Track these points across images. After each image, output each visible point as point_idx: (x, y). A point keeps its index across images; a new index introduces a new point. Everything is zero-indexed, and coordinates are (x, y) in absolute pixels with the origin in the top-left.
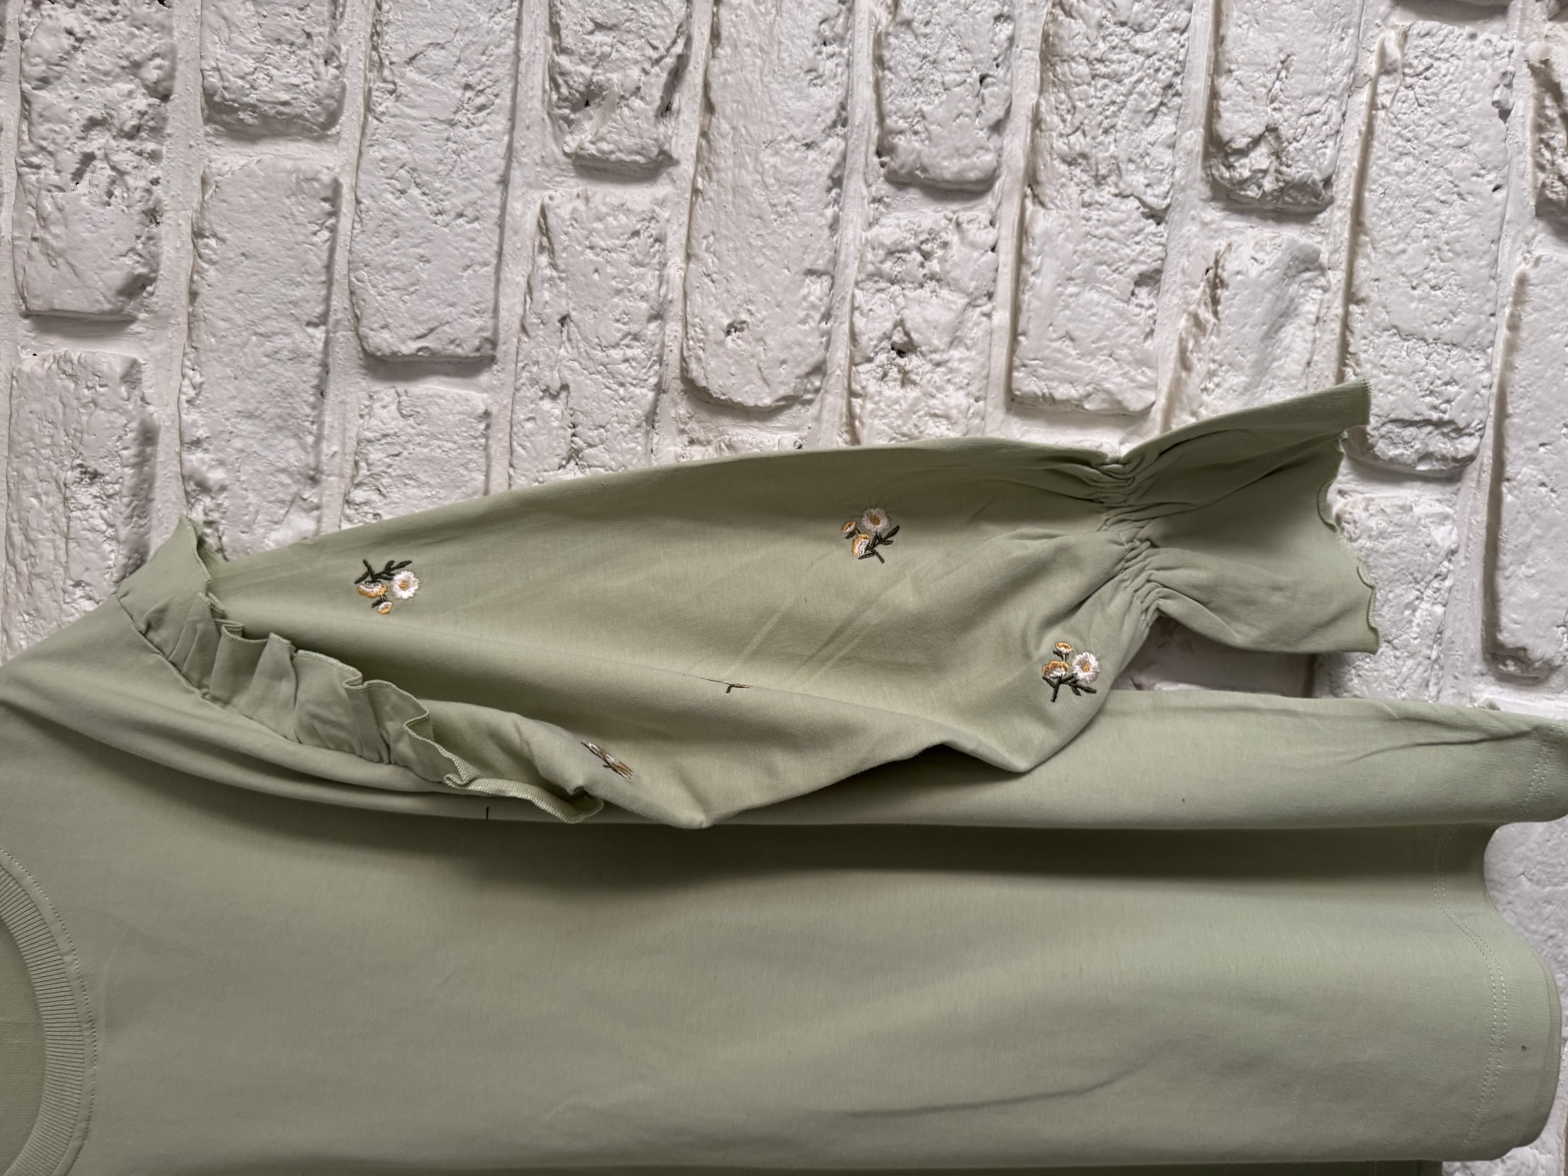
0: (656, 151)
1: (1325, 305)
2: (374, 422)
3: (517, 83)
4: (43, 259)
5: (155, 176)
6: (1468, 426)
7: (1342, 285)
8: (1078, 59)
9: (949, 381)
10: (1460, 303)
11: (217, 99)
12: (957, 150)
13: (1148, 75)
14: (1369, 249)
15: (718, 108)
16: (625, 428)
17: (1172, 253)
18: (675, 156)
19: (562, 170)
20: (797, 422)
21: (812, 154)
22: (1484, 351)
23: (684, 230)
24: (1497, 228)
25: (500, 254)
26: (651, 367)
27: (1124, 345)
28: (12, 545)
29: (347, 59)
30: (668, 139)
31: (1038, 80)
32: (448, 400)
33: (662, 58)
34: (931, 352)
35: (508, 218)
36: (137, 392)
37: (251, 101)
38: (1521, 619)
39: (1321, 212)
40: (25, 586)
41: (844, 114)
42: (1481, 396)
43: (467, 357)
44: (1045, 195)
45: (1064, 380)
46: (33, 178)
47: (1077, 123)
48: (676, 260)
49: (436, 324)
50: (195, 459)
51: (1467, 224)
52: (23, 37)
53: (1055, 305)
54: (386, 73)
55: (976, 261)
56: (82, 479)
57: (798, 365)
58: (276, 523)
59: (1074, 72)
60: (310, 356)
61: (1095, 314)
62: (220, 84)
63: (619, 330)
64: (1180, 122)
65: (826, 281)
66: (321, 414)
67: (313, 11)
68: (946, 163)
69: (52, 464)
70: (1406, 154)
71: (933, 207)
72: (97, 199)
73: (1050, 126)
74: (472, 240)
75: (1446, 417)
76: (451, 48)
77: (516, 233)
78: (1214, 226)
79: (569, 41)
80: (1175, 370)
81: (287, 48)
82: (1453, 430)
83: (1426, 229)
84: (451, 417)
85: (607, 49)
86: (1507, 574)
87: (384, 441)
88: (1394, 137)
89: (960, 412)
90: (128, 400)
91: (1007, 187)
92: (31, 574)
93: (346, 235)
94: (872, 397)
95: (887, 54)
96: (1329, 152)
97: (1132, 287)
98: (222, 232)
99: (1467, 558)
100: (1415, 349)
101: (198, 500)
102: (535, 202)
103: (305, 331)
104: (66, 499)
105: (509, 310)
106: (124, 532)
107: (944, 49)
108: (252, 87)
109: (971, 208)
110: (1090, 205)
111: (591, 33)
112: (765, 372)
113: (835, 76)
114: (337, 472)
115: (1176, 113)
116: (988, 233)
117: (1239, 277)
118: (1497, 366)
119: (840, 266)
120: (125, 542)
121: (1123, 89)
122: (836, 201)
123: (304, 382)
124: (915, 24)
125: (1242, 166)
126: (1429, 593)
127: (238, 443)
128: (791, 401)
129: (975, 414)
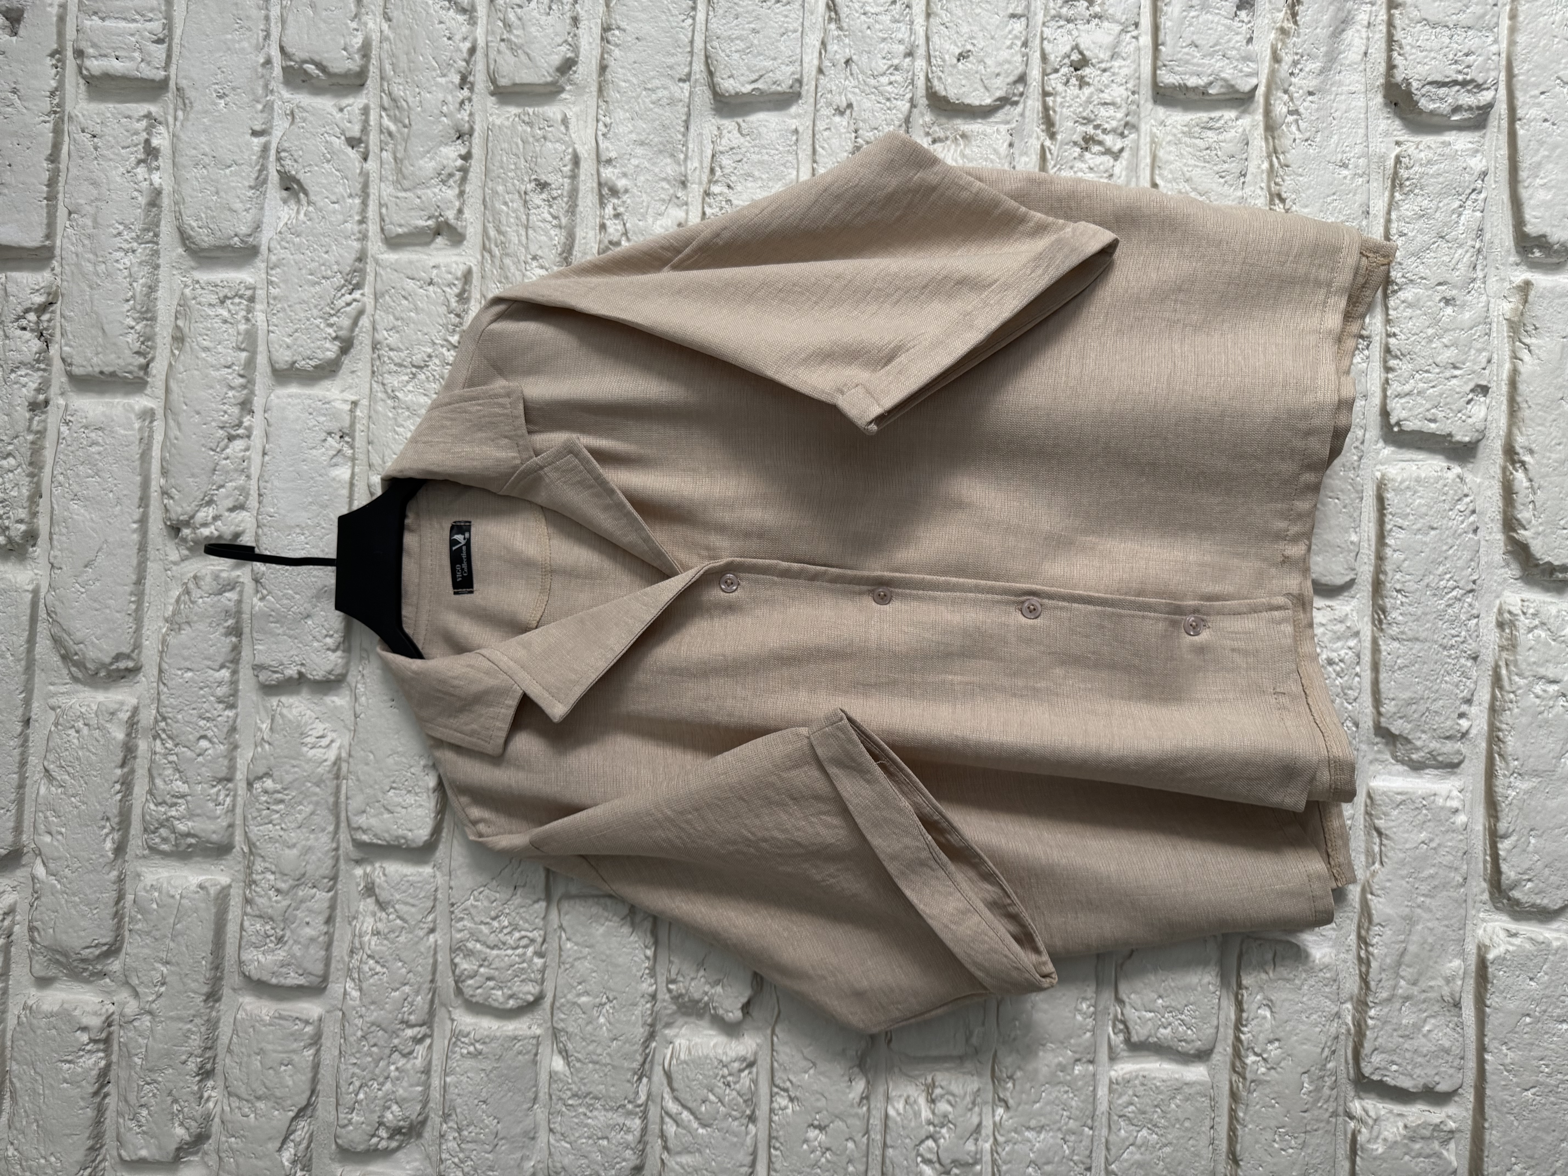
1: (1374, 14)
2: (724, 142)
4: (508, 52)
6: (1485, 82)
9: (1112, 81)
16: (893, 128)
20: (1008, 118)
22: (1492, 30)
25: (803, 24)
26: (907, 88)
27: (1233, 48)
28: (489, 239)
32: (772, 123)
34: (1099, 63)
38: (1540, 215)
40: (497, 262)
42: (1494, 60)
43: (784, 94)
45: (1192, 74)
48: (920, 18)
49: (764, 72)
50: (608, 173)
53: (1182, 23)
56: (536, 189)
57: (1008, 75)
58: (661, 214)
60: (680, 102)
61: (1210, 29)
63: (885, 64)
65: (1023, 21)
66: (687, 140)
69: (516, 181)
74: (786, 16)
75: (1469, 78)
77: (812, 14)
80: (1270, 63)
82: (1475, 87)
84: (774, 134)
86: (1526, 184)
87: (731, 152)
89: (1122, 101)
90: (565, 136)
92: (501, 255)
93: (703, 20)
94: (1060, 96)
97: (1235, 9)
98: (623, 25)
99: (1496, 181)
100: (1441, 33)
101: (609, 200)
103: (677, 85)
104: (526, 202)
105: (810, 59)
106: (562, 224)
112: (986, 82)
114: (697, 180)
118: (1504, 45)
119: (1032, 12)
120: (563, 229)
123: (676, 118)
126: (1469, 202)
127: (635, 162)
128: (1004, 101)
129: (1133, 102)
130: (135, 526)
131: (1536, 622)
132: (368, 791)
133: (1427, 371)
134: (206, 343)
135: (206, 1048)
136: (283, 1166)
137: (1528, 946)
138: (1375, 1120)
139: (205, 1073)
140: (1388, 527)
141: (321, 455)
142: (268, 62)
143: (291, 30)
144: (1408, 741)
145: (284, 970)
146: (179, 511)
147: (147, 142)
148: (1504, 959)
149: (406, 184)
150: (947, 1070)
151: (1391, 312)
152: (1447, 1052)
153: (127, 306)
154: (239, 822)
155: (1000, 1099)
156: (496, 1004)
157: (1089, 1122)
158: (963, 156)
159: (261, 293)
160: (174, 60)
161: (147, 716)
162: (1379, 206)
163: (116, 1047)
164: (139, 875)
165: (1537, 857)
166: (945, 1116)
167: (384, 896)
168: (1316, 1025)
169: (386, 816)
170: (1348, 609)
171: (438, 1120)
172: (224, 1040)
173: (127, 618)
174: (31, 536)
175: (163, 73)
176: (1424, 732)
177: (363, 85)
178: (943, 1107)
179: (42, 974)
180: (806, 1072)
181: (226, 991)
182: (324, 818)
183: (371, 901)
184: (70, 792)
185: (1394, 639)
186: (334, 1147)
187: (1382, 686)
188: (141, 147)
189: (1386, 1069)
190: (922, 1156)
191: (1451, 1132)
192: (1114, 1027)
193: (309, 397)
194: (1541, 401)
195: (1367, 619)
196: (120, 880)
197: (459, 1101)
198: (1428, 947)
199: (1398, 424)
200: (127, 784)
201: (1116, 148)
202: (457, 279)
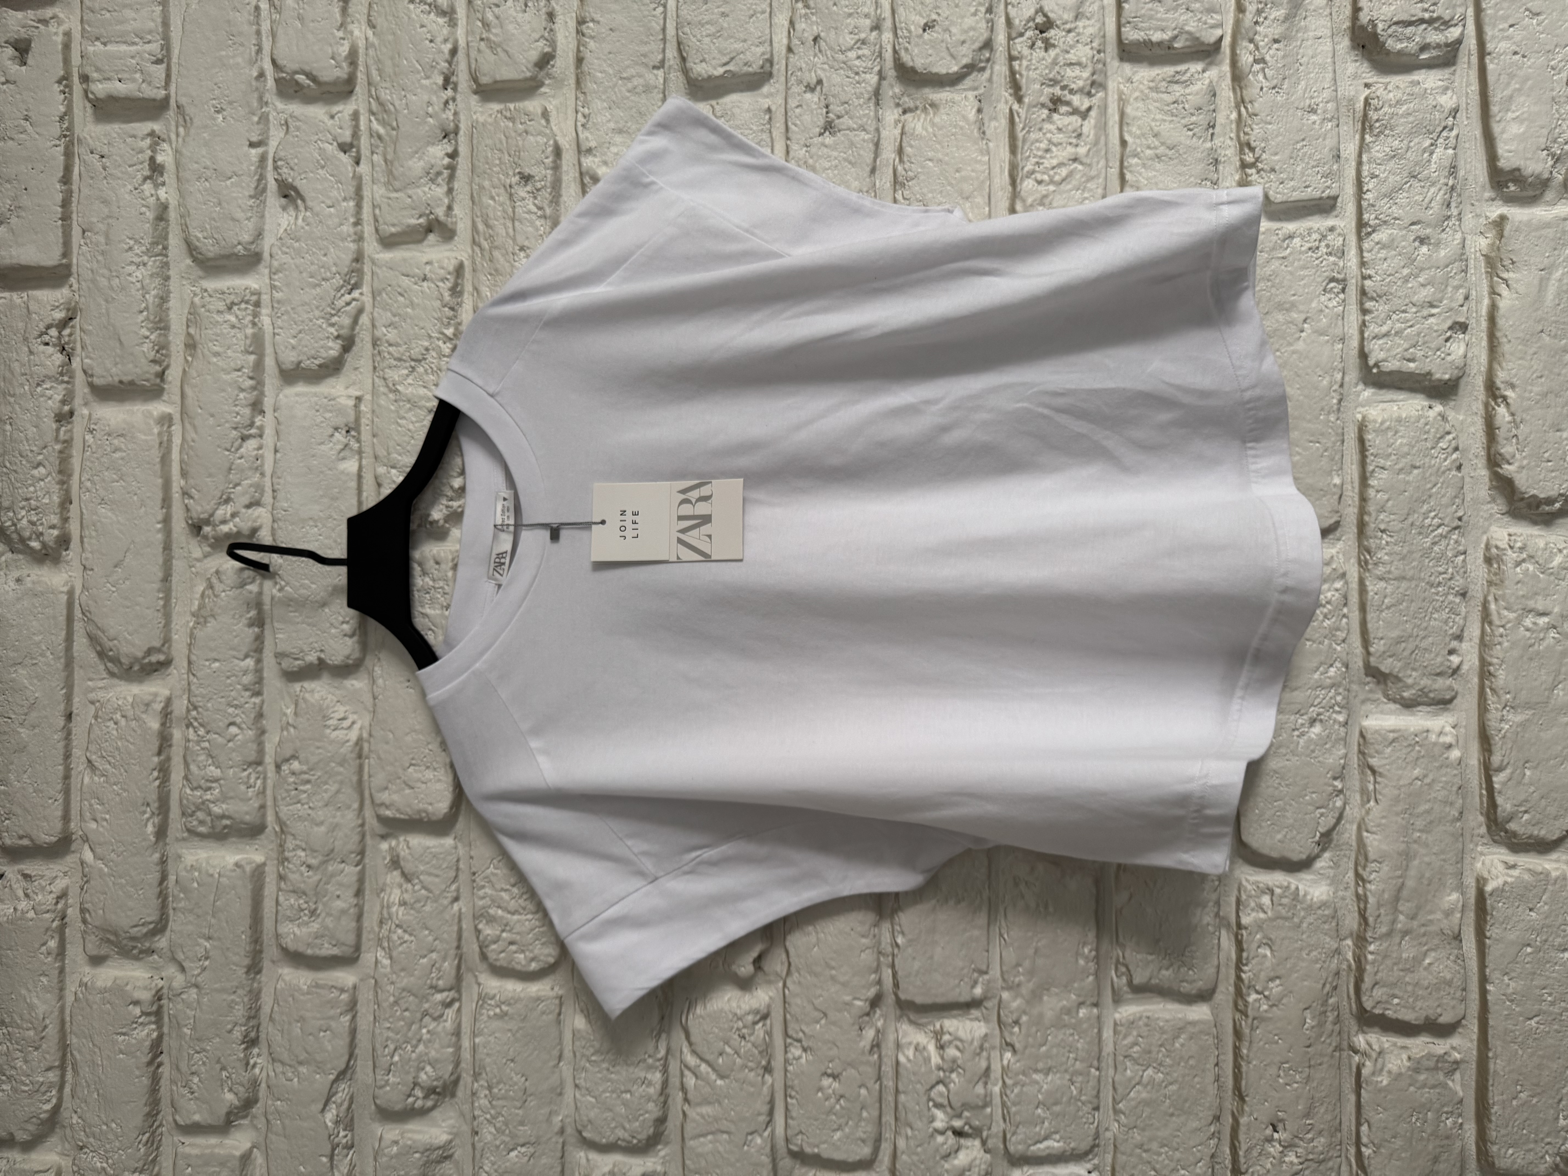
4: (488, 51)
6: (1452, 19)
9: (1078, 41)
16: (861, 102)
20: (976, 84)
25: (771, 5)
26: (875, 61)
28: (478, 233)
32: (745, 104)
34: (1063, 24)
38: (1513, 148)
40: (487, 257)
43: (755, 74)
45: (1157, 29)
46: (479, 2)
49: (735, 54)
50: (588, 162)
56: (520, 182)
57: (974, 42)
60: (656, 85)
63: (852, 39)
69: (501, 175)
72: (519, 9)
75: (1435, 15)
80: (1235, 15)
82: (1442, 24)
84: (747, 114)
86: (1498, 119)
89: (1088, 60)
90: (546, 129)
92: (491, 248)
93: (672, 10)
94: (1026, 59)
98: (597, 17)
99: (1467, 117)
101: (591, 189)
103: (651, 73)
104: (511, 195)
105: (779, 38)
106: (548, 211)
112: (952, 50)
120: (549, 216)
123: (653, 104)
126: (1441, 140)
127: (614, 149)
128: (971, 68)
129: (1098, 61)
130: (159, 526)
131: (1524, 556)
132: (389, 768)
133: (1404, 311)
134: (216, 349)
135: (249, 1018)
136: (327, 1126)
137: (1526, 877)
138: (1380, 1053)
139: (251, 1042)
140: (1371, 468)
141: (330, 449)
142: (261, 75)
143: (281, 43)
144: (1398, 679)
145: (318, 941)
146: (199, 510)
147: (152, 159)
148: (1503, 890)
149: (397, 184)
150: (954, 1017)
151: (1365, 254)
152: (1449, 983)
153: (141, 317)
154: (270, 803)
155: (1007, 1044)
156: (518, 967)
157: (1095, 1063)
158: (933, 125)
159: (265, 298)
160: (173, 78)
161: (180, 706)
162: (1350, 149)
163: (166, 1019)
164: (180, 857)
165: (1532, 789)
166: (954, 1061)
167: (408, 867)
168: (1316, 961)
169: (407, 791)
170: (1334, 551)
171: (469, 1080)
172: (266, 1009)
173: (156, 614)
174: (64, 541)
175: (164, 92)
176: (1414, 669)
177: (351, 92)
178: (951, 1052)
179: (95, 952)
180: (818, 1022)
181: (266, 964)
182: (349, 795)
183: (397, 873)
184: (112, 780)
185: (1381, 579)
186: (373, 1107)
187: (1369, 626)
188: (146, 164)
189: (1387, 1002)
190: (933, 1100)
191: (1456, 1062)
192: (1116, 970)
193: (315, 395)
194: (1521, 335)
195: (1353, 561)
196: (163, 861)
197: (488, 1060)
198: (1426, 882)
199: (1376, 365)
200: (164, 771)
201: (1084, 107)
202: (449, 273)
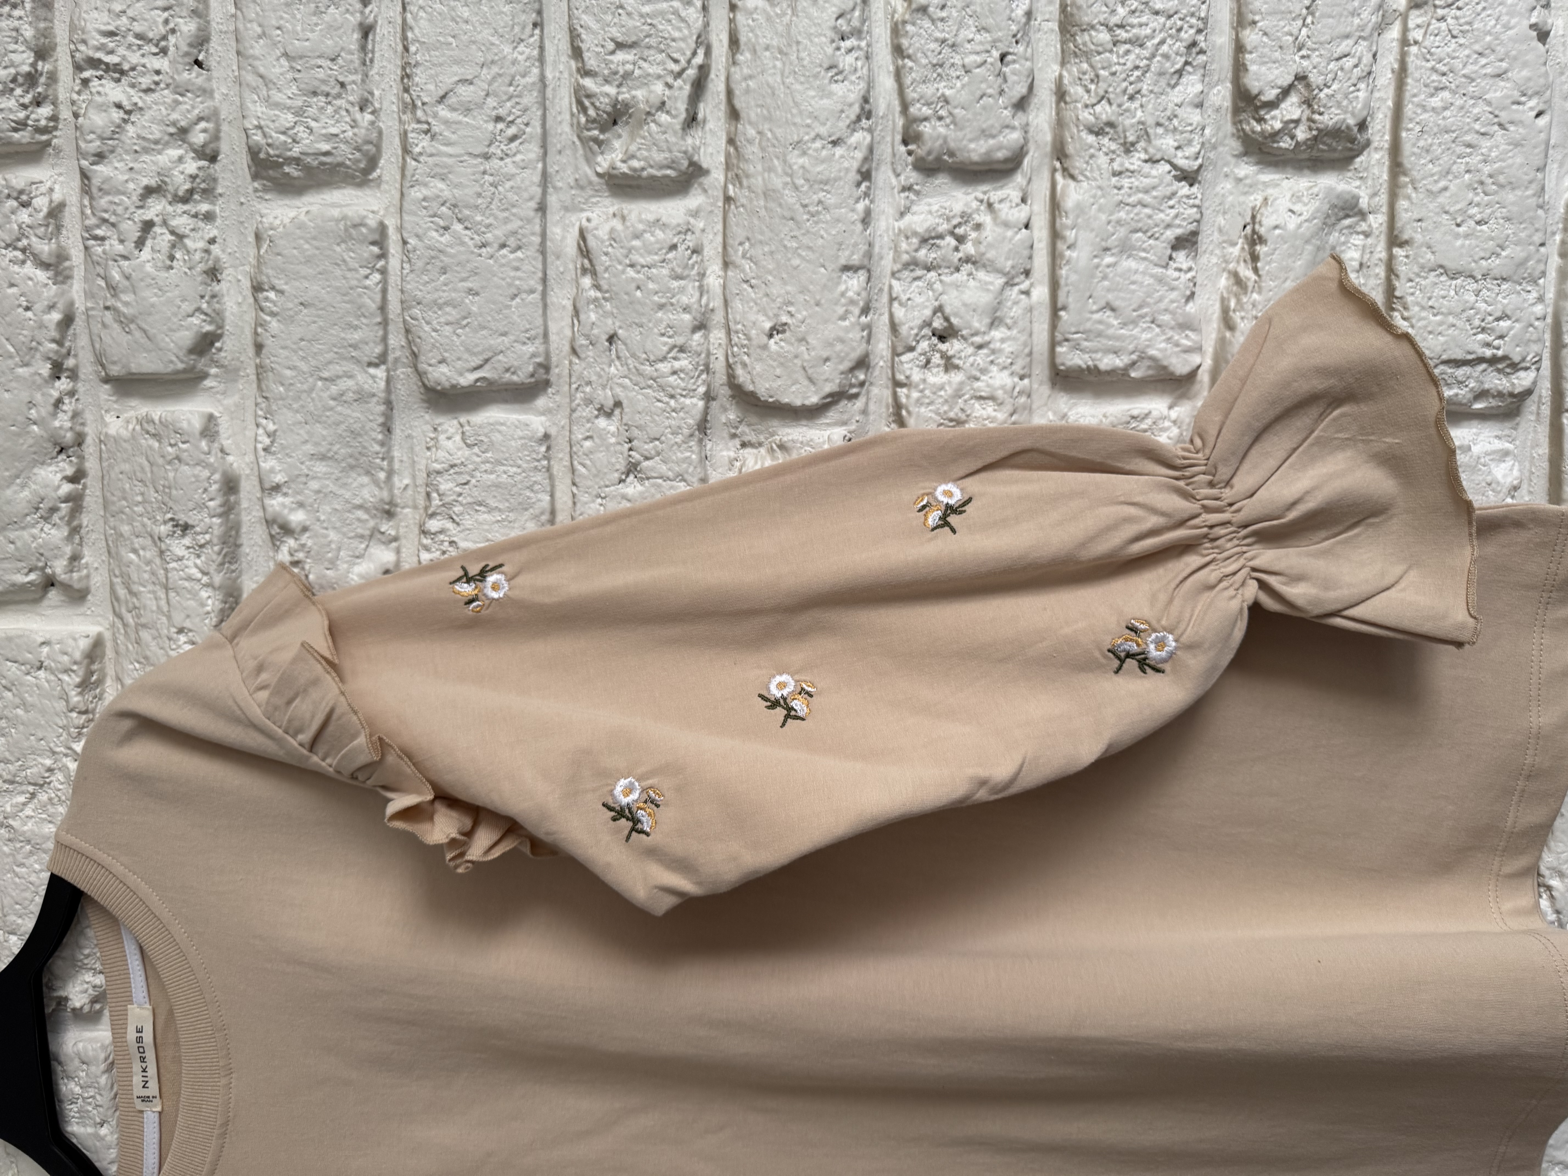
0: (685, 163)
1: (1368, 251)
2: (441, 454)
3: (545, 109)
4: (115, 326)
5: (211, 235)
6: (1524, 360)
7: (1384, 228)
8: (1098, 26)
9: (992, 362)
10: (1508, 236)
11: (262, 156)
12: (983, 131)
13: (1170, 36)
14: (1409, 190)
15: (743, 115)
16: (679, 439)
17: (1207, 213)
18: (705, 165)
19: (596, 191)
20: (845, 417)
21: (839, 151)
22: (1535, 282)
23: (720, 239)
24: (1542, 155)
25: (544, 280)
26: (699, 376)
27: (1166, 310)
28: (117, 599)
29: (381, 103)
30: (696, 149)
31: (1059, 51)
32: (509, 427)
33: (683, 70)
34: (973, 335)
35: (549, 243)
36: (216, 445)
37: (295, 155)
39: (1358, 156)
40: (133, 636)
41: (867, 107)
42: (1535, 328)
43: (523, 384)
44: (1074, 167)
45: (1107, 351)
46: (99, 250)
47: (1101, 93)
48: (714, 269)
49: (490, 354)
50: (276, 503)
51: (1510, 154)
52: (76, 115)
53: (1093, 276)
54: (419, 113)
55: (1011, 240)
56: (174, 532)
57: (842, 361)
58: (358, 557)
59: (1095, 41)
60: (374, 395)
61: (1133, 283)
62: (263, 142)
63: (665, 344)
64: (1207, 79)
65: (862, 275)
66: (389, 451)
67: (344, 60)
68: (972, 146)
69: (145, 520)
70: (1442, 89)
71: (963, 190)
72: (159, 264)
73: (1074, 98)
74: (517, 269)
75: (1500, 353)
76: (479, 83)
77: (558, 258)
78: (1248, 181)
79: (591, 63)
80: (1219, 330)
81: (323, 99)
82: (1508, 366)
83: (1467, 163)
84: (513, 443)
85: (629, 67)
87: (452, 471)
88: (1428, 73)
89: (1005, 392)
90: (209, 453)
91: (1035, 163)
92: (137, 624)
93: (396, 275)
94: (917, 386)
95: (905, 42)
96: (1362, 95)
97: (1169, 251)
98: (280, 284)
99: (1530, 492)
100: (1463, 287)
101: (282, 542)
102: (574, 225)
103: (366, 372)
104: (162, 553)
105: (558, 334)
106: (218, 579)
107: (962, 31)
108: (294, 141)
109: (1002, 187)
110: (1120, 173)
111: (613, 53)
112: (810, 371)
113: (856, 70)
114: (410, 503)
115: (1202, 71)
116: (1020, 211)
117: (1277, 232)
118: (1550, 295)
119: (875, 258)
120: (219, 588)
121: (1146, 53)
122: (866, 195)
123: (371, 421)
124: (931, 9)
125: (1273, 118)
127: (314, 485)
128: (837, 396)
129: (1021, 392)
202: (75, 663)
